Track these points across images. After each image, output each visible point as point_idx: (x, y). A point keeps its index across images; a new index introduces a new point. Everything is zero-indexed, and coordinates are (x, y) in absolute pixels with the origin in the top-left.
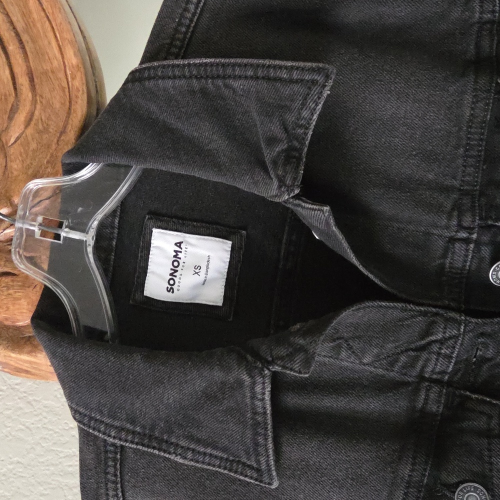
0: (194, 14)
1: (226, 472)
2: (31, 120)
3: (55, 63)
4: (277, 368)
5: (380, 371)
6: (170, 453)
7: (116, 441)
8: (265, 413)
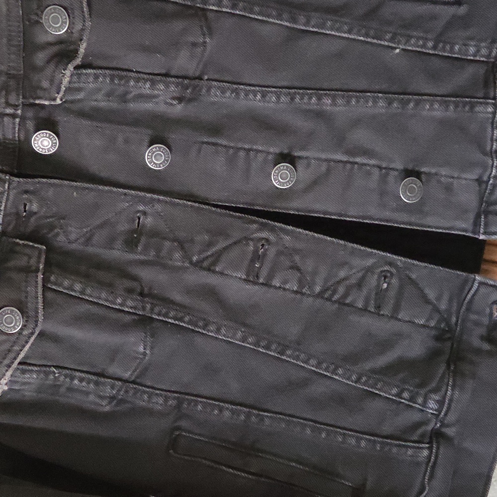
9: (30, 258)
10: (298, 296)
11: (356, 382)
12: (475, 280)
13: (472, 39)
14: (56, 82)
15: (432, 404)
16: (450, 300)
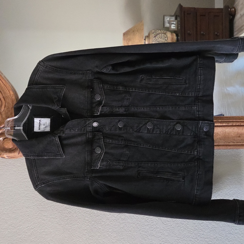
0: (37, 77)
1: (55, 157)
2: (5, 106)
3: (8, 94)
4: (59, 135)
5: (80, 132)
6: (43, 157)
7: (33, 158)
8: (59, 144)
9: (99, 136)
10: (160, 135)
11: (177, 151)
12: (200, 122)
13: (190, 92)
14: (98, 110)
15: (195, 153)
16: (195, 128)
